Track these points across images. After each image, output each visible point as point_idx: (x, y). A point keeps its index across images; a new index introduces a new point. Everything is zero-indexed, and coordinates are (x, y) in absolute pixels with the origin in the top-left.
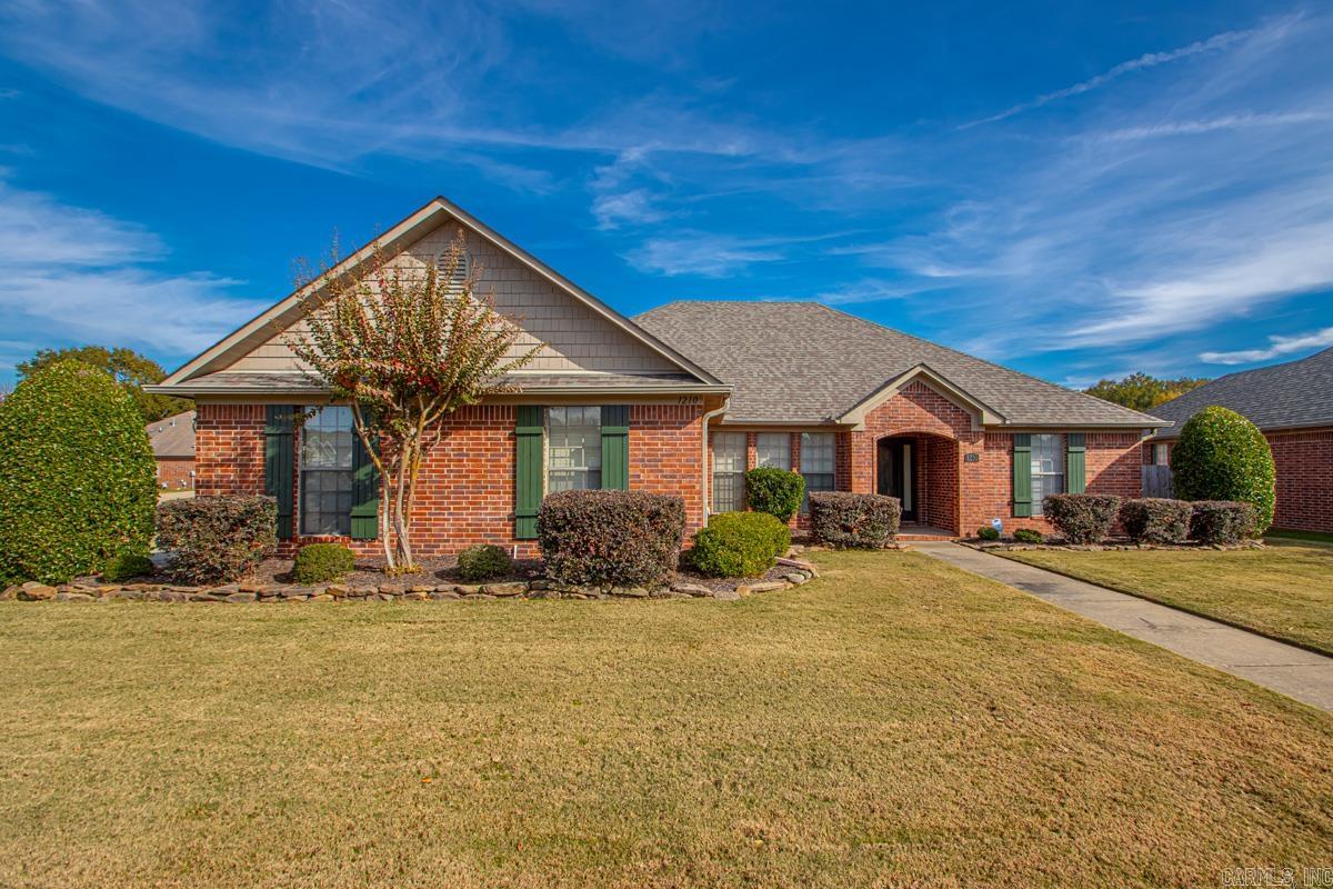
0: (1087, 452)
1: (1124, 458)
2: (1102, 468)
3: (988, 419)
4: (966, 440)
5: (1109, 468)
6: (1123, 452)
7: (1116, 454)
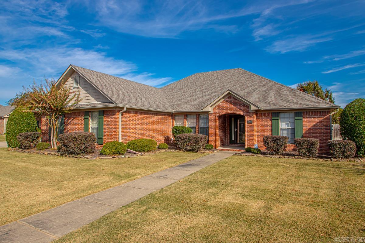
0: (303, 119)
1: (321, 121)
2: (311, 126)
3: (253, 108)
4: (248, 115)
5: (314, 125)
6: (321, 119)
7: (317, 120)
